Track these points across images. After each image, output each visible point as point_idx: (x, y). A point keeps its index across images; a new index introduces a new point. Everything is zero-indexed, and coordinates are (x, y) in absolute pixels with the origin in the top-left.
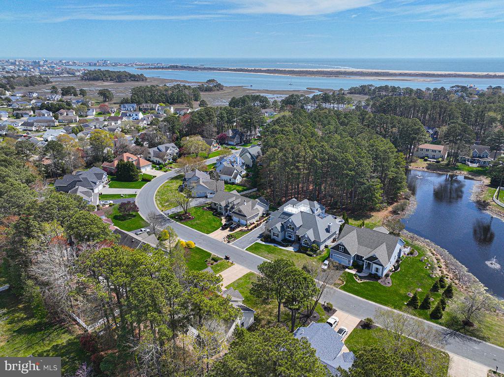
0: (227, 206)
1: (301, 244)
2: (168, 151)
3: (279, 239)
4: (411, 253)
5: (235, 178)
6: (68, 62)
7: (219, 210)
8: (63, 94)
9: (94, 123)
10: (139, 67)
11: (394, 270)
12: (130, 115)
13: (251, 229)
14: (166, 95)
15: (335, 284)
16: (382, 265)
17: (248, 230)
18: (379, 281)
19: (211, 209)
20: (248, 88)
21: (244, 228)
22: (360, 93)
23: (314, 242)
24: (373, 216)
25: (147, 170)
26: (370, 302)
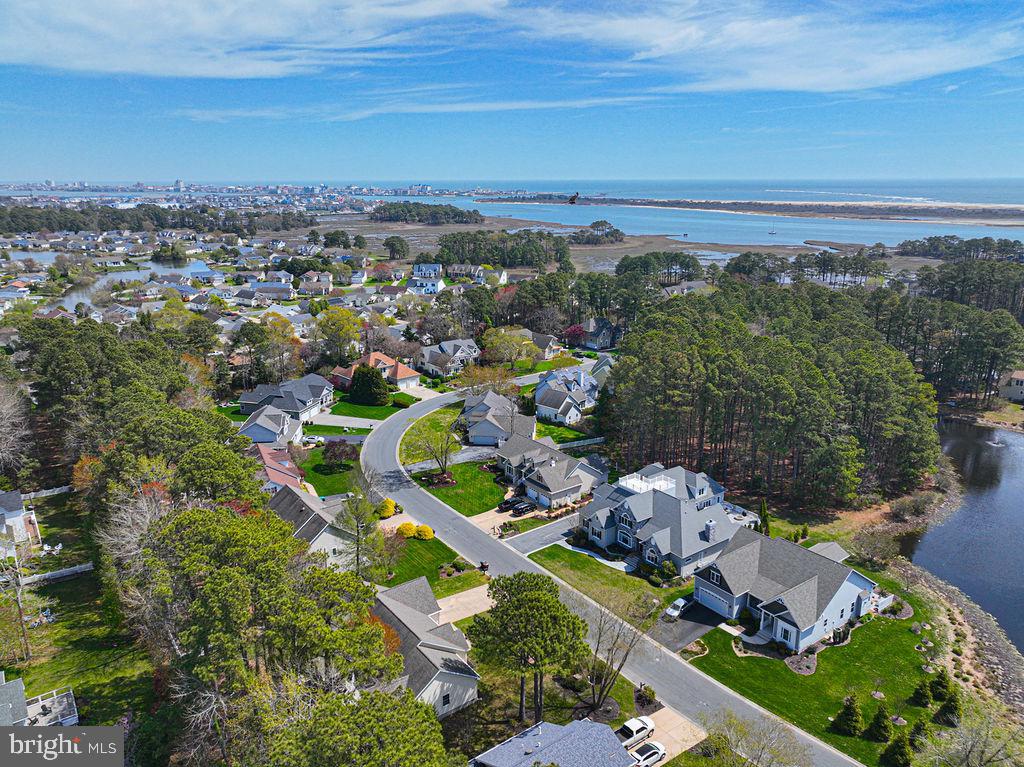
0: (521, 466)
1: (642, 559)
2: (458, 354)
3: (603, 542)
4: (893, 611)
5: (565, 413)
6: (361, 189)
7: (507, 473)
8: (326, 245)
9: (354, 297)
10: (482, 197)
11: (832, 640)
12: (422, 285)
13: (556, 517)
14: (501, 250)
15: (685, 652)
16: (795, 625)
17: (549, 517)
18: (787, 661)
19: (495, 469)
20: (677, 239)
21: (544, 514)
22: (925, 254)
23: (669, 556)
24: (838, 518)
25: (410, 386)
26: (748, 702)
